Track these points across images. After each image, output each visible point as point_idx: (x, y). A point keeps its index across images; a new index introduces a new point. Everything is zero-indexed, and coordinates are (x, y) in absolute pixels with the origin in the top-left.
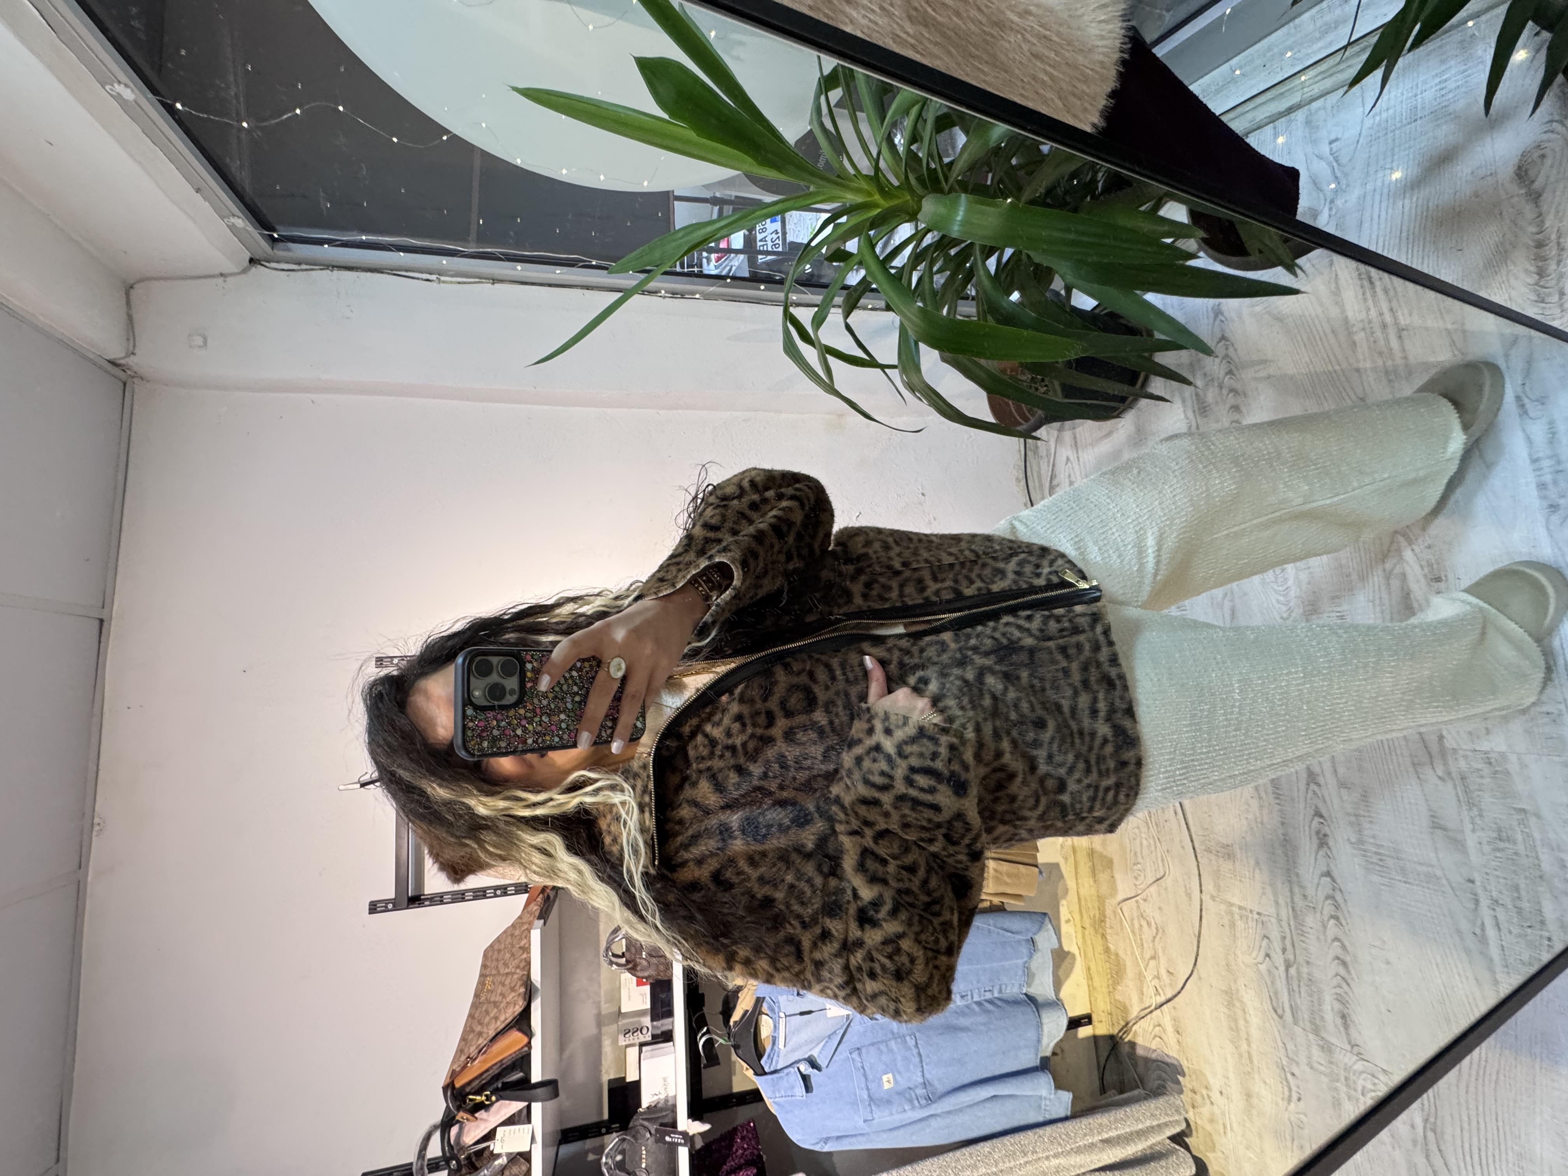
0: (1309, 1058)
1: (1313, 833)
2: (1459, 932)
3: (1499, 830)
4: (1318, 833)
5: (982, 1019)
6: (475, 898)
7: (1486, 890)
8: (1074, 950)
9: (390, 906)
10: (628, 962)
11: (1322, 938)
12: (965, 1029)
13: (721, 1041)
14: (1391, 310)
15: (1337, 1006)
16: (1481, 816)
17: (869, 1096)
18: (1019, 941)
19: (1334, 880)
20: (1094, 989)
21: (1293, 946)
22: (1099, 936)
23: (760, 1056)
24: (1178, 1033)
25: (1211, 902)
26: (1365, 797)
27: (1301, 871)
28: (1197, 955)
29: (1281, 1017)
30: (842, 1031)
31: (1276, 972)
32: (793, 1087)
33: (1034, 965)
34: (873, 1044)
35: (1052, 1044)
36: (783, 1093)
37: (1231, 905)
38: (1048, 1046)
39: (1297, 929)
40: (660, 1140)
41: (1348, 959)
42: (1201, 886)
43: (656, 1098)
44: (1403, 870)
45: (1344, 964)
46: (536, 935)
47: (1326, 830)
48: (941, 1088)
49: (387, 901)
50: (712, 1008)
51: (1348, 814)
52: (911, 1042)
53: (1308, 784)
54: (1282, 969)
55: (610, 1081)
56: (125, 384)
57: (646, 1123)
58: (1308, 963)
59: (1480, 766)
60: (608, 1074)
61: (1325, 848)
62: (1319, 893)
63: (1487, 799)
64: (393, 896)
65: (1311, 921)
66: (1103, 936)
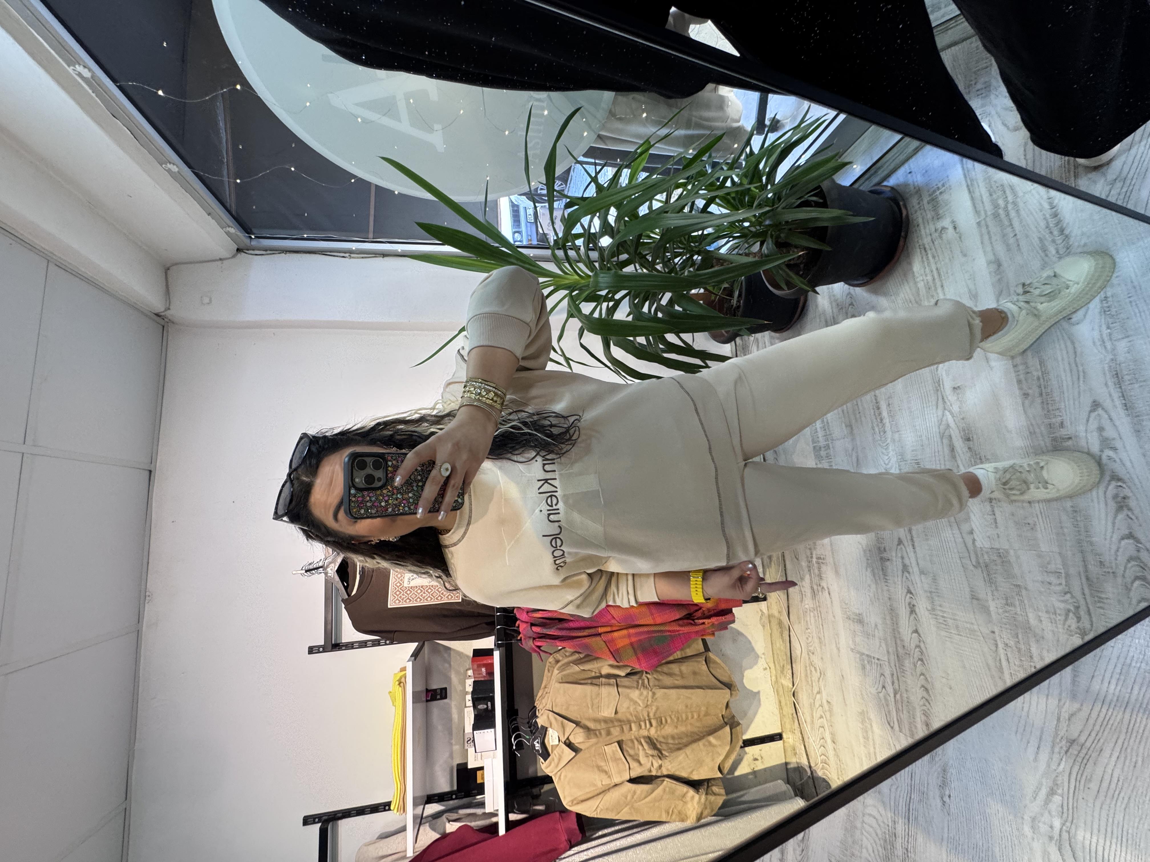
1: (907, 604)
2: (988, 665)
3: (1007, 599)
4: (909, 604)
6: (374, 645)
7: (1001, 637)
9: (321, 649)
11: (914, 673)
14: (937, 269)
15: (923, 718)
16: (997, 590)
19: (919, 635)
20: (784, 716)
21: (898, 680)
24: (834, 742)
26: (935, 580)
27: (901, 630)
29: (892, 728)
31: (889, 698)
37: (862, 654)
39: (900, 669)
41: (929, 687)
44: (957, 627)
45: (927, 690)
47: (914, 602)
49: (319, 647)
51: (926, 591)
53: (903, 572)
54: (892, 695)
55: (458, 765)
56: (163, 327)
58: (907, 691)
59: (993, 558)
60: (458, 760)
61: (914, 615)
62: (912, 645)
63: (1000, 579)
64: (322, 643)
65: (908, 663)
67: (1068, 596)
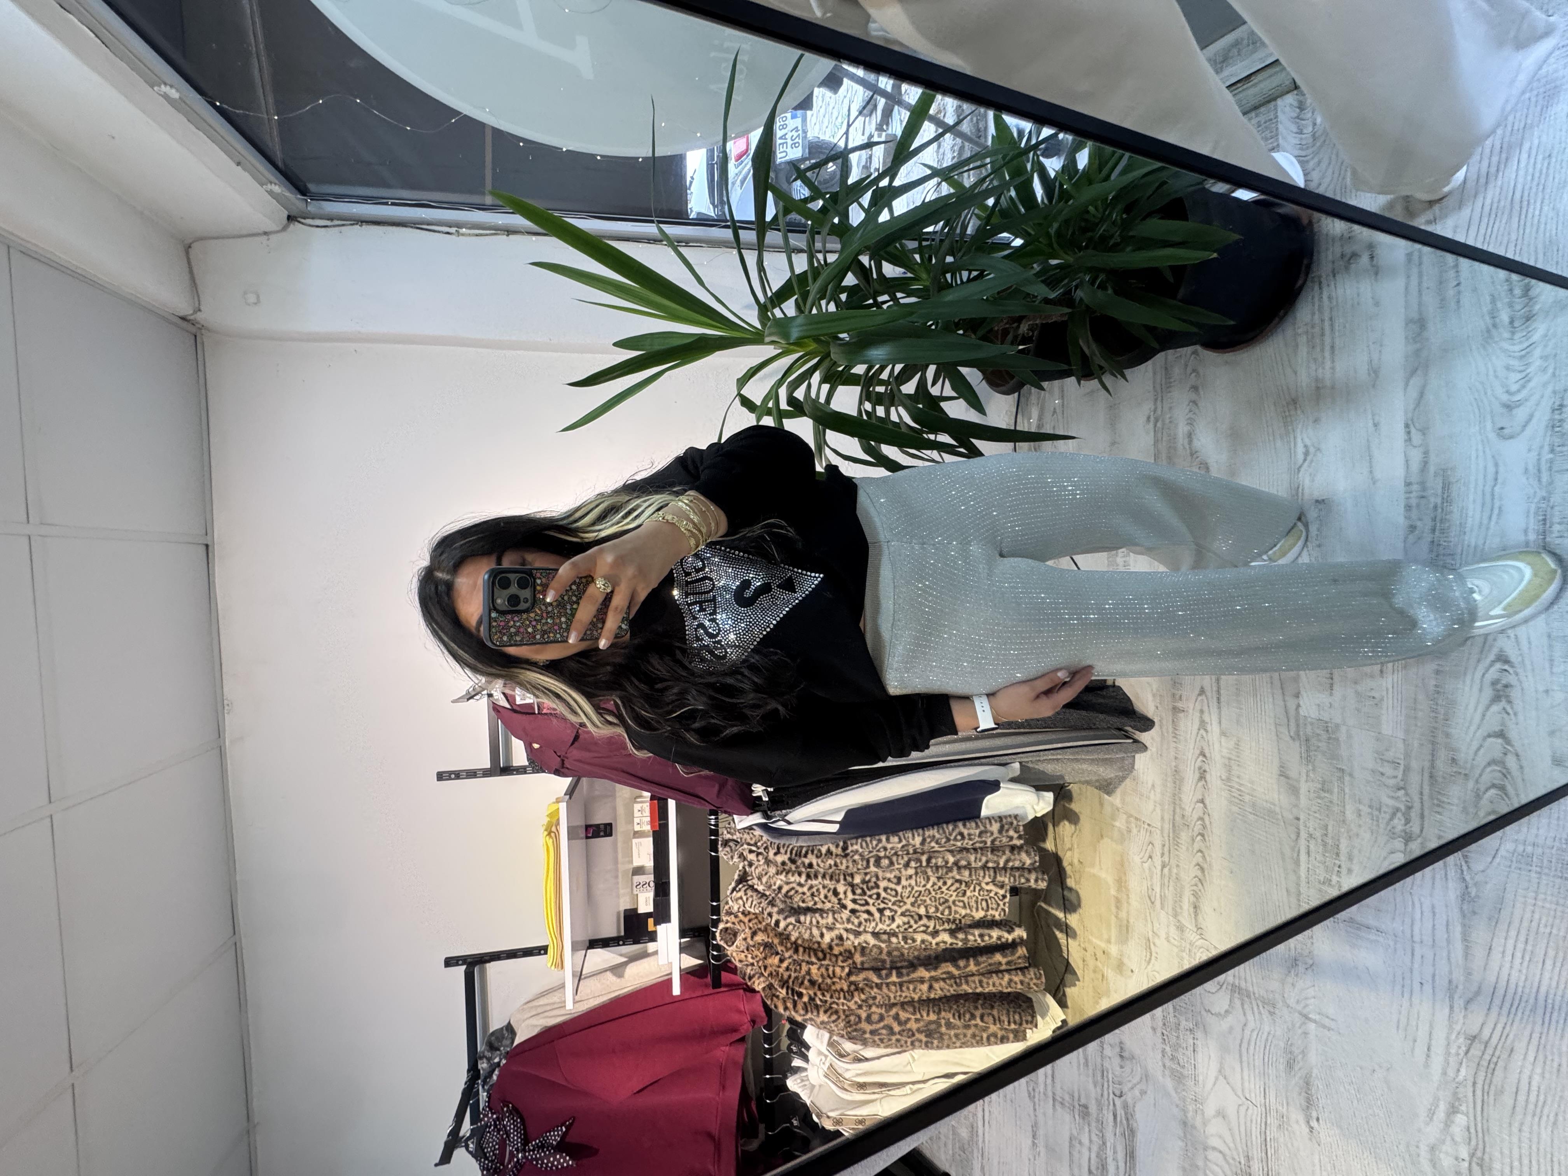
0: (1167, 934)
1: (1197, 769)
2: (1282, 853)
3: (1324, 783)
4: (1200, 768)
7: (1306, 826)
11: (1190, 849)
15: (1192, 899)
16: (1314, 770)
19: (1205, 806)
21: (1170, 852)
26: (1238, 745)
27: (1183, 797)
29: (1153, 903)
31: (1154, 870)
37: (1131, 816)
39: (1173, 840)
41: (1205, 866)
44: (1254, 805)
45: (1202, 869)
47: (1206, 767)
49: (450, 772)
51: (1223, 757)
53: (1199, 730)
54: (1159, 868)
55: (625, 911)
56: (195, 336)
58: (1178, 866)
59: (1318, 732)
60: (625, 905)
61: (1203, 782)
62: (1194, 815)
63: (1320, 758)
65: (1184, 835)
67: (1402, 792)
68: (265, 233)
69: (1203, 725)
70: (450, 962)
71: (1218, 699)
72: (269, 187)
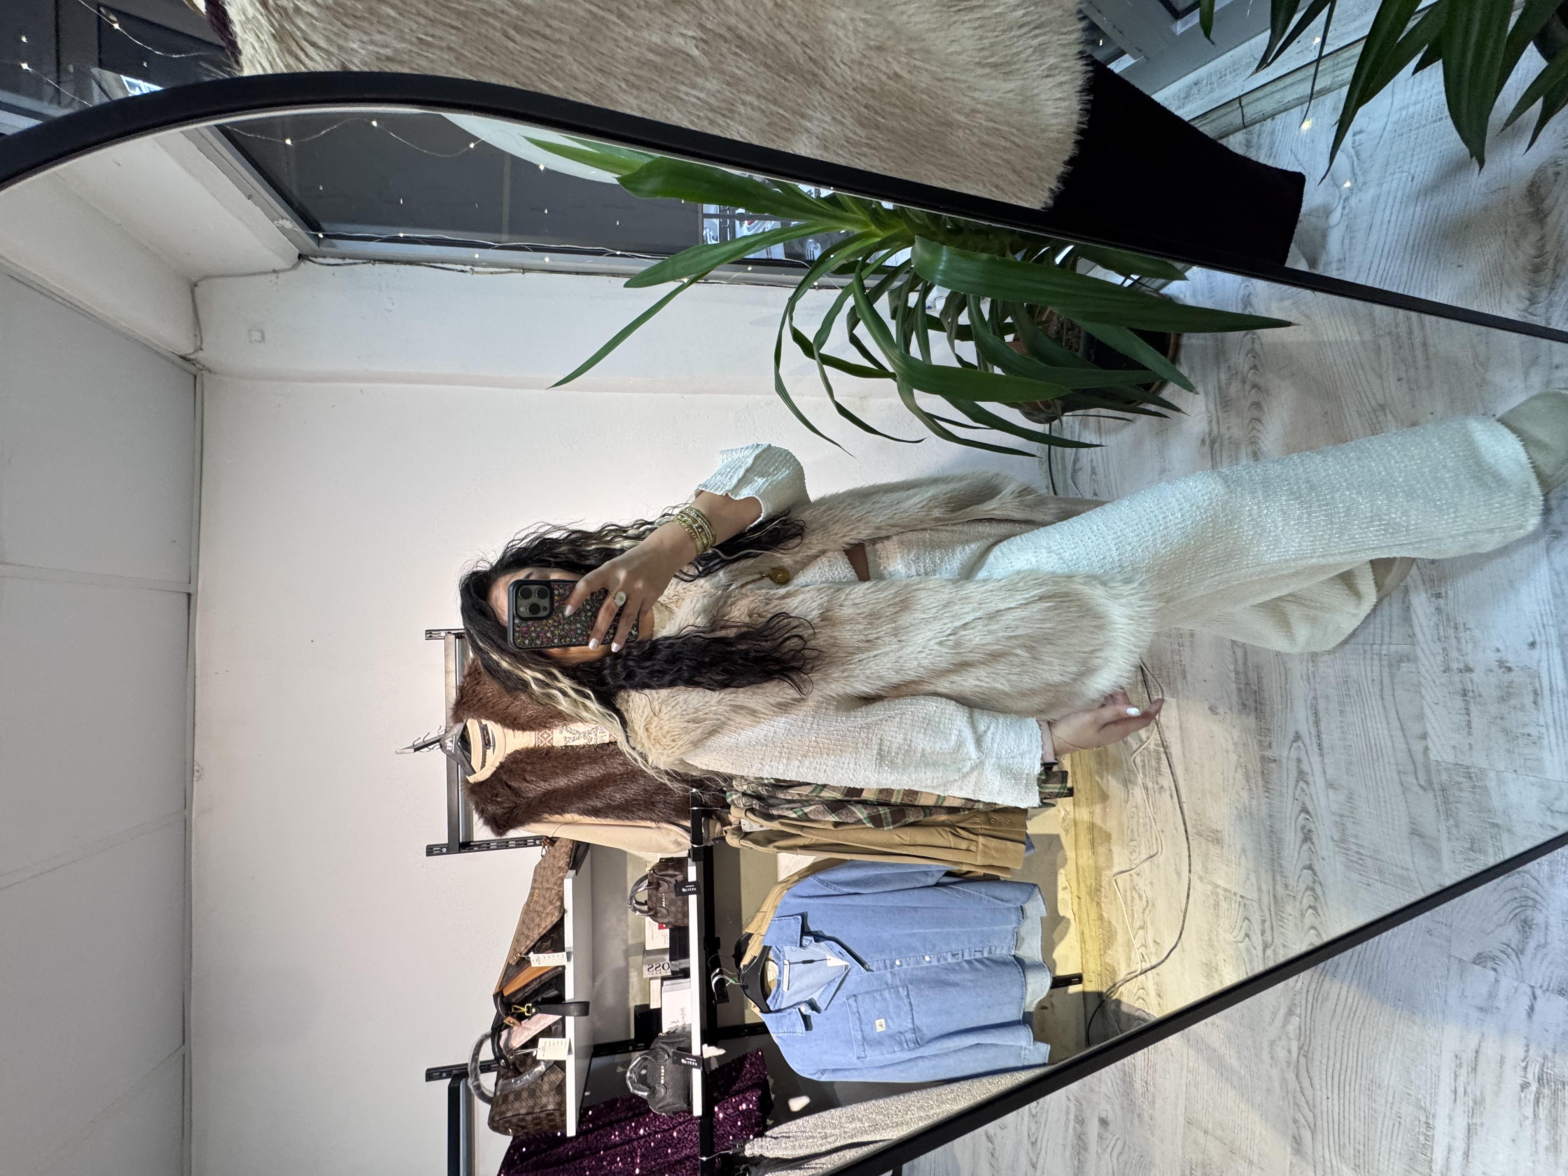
1: (1299, 828)
3: (1471, 841)
4: (1303, 828)
5: (970, 976)
6: (518, 846)
8: (1069, 915)
9: (444, 850)
10: (650, 909)
11: (1300, 925)
12: (955, 985)
13: (731, 981)
16: (1457, 826)
17: (863, 1037)
18: (1009, 909)
19: (1315, 873)
20: (1087, 951)
21: (1272, 930)
22: (1095, 904)
23: (766, 996)
24: (1161, 998)
25: (1199, 882)
26: (1350, 798)
27: (1283, 863)
28: (1183, 928)
30: (839, 980)
31: (1254, 951)
32: (794, 1026)
33: (1023, 931)
34: (868, 993)
35: (1036, 1002)
36: (785, 1029)
37: (1218, 886)
38: (1031, 1002)
39: (1276, 914)
40: (677, 1062)
42: (1190, 865)
43: (674, 1025)
44: (1379, 870)
46: (568, 884)
47: (1311, 826)
48: (928, 1034)
49: (441, 846)
50: (726, 952)
51: (1332, 814)
52: (903, 993)
53: (1297, 781)
54: (1260, 948)
55: (636, 1007)
56: (195, 376)
57: (665, 1046)
58: (1284, 946)
59: (1458, 779)
60: (635, 1001)
61: (1309, 844)
62: (1300, 884)
63: (1464, 811)
64: (445, 841)
65: (1290, 909)
66: (1098, 904)
68: (274, 271)
69: (1301, 775)
70: (432, 1075)
71: (1319, 745)
72: (281, 222)
